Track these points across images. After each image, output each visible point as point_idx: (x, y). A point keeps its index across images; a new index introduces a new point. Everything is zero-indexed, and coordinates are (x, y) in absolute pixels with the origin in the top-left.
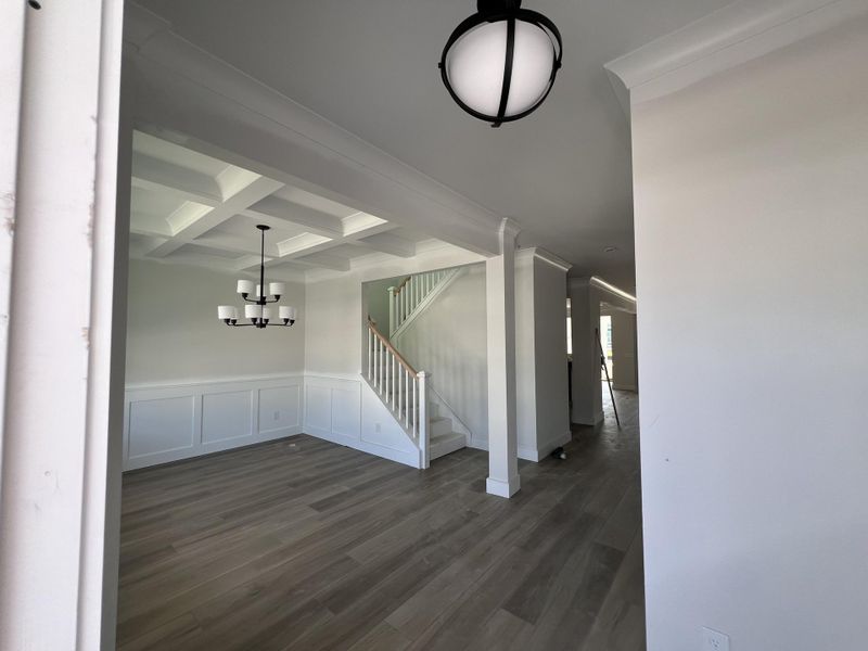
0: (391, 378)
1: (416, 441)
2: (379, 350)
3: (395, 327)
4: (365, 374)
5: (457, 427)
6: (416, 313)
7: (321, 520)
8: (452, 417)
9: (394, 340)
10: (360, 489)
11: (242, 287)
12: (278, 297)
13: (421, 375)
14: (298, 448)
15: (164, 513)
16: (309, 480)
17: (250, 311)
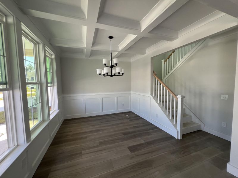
0: (163, 96)
1: (175, 126)
2: (158, 84)
3: (164, 76)
4: (152, 94)
5: (195, 120)
6: (174, 69)
7: (132, 158)
8: (192, 114)
9: (164, 81)
10: (149, 143)
11: (104, 61)
12: (116, 64)
13: (179, 97)
14: (129, 117)
15: (86, 136)
16: (130, 133)
17: (106, 70)
